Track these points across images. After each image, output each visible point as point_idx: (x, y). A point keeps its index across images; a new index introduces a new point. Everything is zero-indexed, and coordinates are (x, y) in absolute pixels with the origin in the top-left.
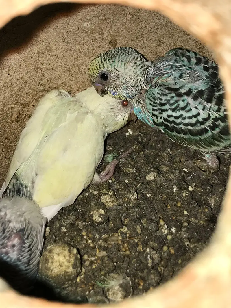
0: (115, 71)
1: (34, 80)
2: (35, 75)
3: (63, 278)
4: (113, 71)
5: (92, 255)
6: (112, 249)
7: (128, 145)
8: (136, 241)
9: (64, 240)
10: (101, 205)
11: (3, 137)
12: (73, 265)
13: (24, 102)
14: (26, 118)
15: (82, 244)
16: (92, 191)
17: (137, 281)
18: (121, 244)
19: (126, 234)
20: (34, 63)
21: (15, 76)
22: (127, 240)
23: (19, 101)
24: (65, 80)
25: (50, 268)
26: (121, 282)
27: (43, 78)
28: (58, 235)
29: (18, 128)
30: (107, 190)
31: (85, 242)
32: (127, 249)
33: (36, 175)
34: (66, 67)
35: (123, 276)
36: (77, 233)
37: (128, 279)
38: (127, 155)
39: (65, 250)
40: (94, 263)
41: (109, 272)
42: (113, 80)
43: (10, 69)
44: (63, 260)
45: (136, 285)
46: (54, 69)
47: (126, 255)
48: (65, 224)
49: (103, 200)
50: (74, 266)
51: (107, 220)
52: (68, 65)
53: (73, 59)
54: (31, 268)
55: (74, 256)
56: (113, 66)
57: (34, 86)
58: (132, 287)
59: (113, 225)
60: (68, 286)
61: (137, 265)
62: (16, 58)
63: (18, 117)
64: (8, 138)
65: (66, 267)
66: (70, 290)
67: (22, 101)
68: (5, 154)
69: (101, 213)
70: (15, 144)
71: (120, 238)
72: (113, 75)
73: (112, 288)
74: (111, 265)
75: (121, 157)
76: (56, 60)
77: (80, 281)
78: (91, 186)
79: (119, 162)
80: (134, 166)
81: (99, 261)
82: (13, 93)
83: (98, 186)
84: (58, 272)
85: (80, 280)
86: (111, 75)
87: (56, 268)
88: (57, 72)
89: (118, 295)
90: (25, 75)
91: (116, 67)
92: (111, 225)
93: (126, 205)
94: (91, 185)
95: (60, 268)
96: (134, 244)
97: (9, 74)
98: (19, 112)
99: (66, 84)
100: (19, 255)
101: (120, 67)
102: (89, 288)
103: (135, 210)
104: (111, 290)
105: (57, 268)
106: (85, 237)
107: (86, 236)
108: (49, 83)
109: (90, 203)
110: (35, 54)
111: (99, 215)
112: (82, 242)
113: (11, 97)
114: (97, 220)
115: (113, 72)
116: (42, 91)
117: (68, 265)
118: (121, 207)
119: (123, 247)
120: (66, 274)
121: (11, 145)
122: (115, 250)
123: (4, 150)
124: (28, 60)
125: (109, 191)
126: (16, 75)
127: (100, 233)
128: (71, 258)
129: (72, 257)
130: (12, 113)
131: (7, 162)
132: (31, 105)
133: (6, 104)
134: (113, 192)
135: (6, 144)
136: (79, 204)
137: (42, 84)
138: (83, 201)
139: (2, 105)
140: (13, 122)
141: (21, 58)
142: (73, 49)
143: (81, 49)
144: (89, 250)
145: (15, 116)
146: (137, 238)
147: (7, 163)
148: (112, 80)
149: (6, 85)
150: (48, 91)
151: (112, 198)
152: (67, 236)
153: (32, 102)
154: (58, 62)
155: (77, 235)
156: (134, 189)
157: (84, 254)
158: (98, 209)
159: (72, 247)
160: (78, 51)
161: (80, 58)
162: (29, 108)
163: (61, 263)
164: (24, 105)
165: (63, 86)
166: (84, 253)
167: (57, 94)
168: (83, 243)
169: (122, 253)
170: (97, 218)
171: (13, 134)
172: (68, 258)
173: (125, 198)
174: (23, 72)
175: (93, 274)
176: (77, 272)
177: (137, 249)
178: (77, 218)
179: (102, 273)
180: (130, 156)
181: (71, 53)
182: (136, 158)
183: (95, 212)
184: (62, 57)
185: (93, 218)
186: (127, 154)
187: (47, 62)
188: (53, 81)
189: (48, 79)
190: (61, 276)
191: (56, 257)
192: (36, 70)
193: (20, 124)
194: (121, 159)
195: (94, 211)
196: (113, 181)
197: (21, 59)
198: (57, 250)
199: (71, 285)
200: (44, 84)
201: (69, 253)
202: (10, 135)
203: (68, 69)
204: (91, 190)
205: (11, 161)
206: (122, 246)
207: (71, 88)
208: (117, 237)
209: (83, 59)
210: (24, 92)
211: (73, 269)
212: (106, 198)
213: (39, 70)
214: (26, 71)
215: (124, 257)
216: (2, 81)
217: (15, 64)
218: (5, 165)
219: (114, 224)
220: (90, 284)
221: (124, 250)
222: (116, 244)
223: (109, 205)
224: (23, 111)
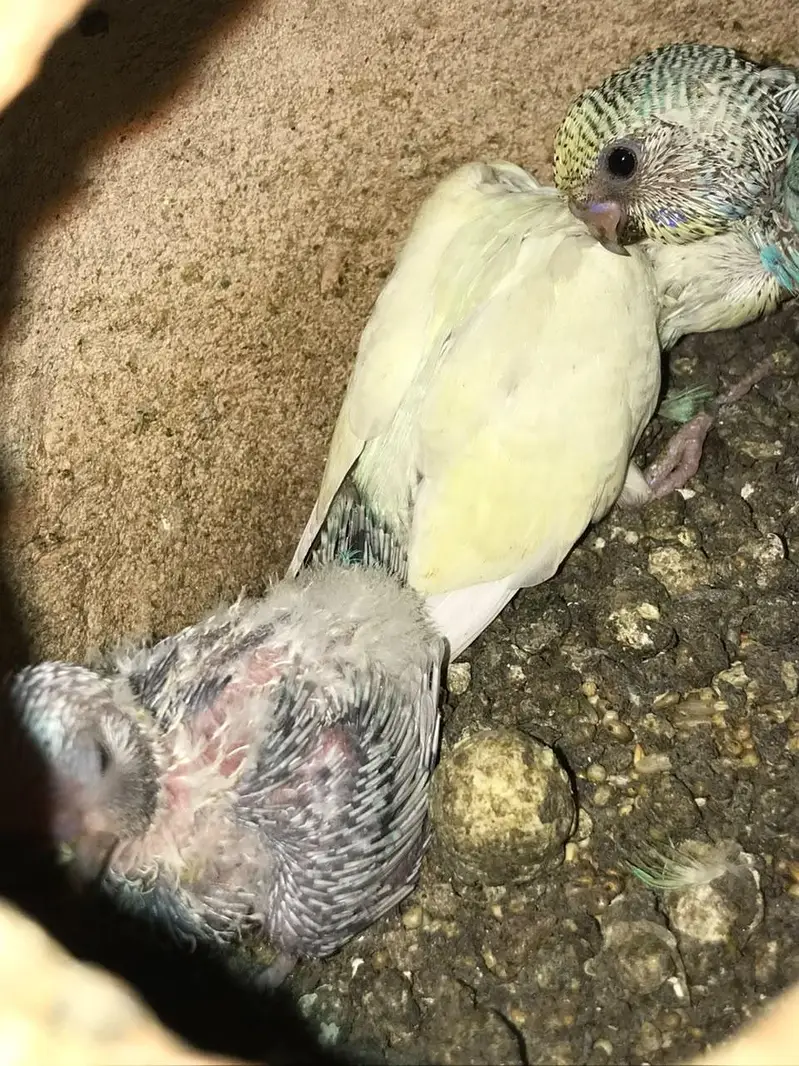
0: (656, 128)
1: (386, 139)
2: (387, 120)
3: (509, 853)
4: (648, 131)
5: (619, 766)
6: (690, 747)
7: (756, 352)
8: (781, 717)
9: (519, 709)
10: (646, 587)
11: (296, 355)
12: (542, 808)
13: (358, 223)
14: (371, 279)
15: (581, 725)
16: (621, 533)
17: (782, 865)
18: (723, 730)
19: (743, 693)
20: (379, 78)
21: (317, 132)
22: (746, 713)
23: (341, 222)
24: (497, 128)
25: (461, 818)
26: (720, 872)
27: (416, 129)
28: (499, 693)
29: (345, 316)
30: (670, 528)
31: (594, 720)
32: (750, 746)
33: (420, 477)
34: (496, 80)
35: (729, 849)
36: (562, 686)
37: (746, 861)
38: (747, 390)
39: (511, 756)
40: (629, 796)
41: (678, 835)
42: (658, 162)
43: (296, 108)
44: (504, 791)
45: (779, 881)
46: (455, 91)
47: (742, 768)
48: (522, 655)
49: (656, 565)
50: (547, 812)
51: (672, 641)
52: (506, 71)
53: (523, 45)
54: (395, 843)
55: (544, 778)
56: (647, 110)
57: (387, 162)
58: (761, 890)
59: (691, 659)
60: (533, 880)
61: (778, 811)
62: (313, 67)
63: (341, 280)
64: (314, 355)
65: (517, 815)
66: (539, 893)
67: (351, 221)
68: (308, 413)
69: (645, 616)
70: (342, 374)
71: (721, 706)
72: (650, 145)
73: (686, 890)
74: (684, 807)
75: (723, 398)
76: (458, 56)
77: (576, 861)
78: (614, 516)
79: (716, 421)
80: (774, 434)
81: (644, 789)
82: (314, 193)
83: (640, 515)
84: (487, 832)
85: (578, 855)
86: (645, 148)
87: (479, 818)
88: (466, 101)
89: (709, 920)
90: (353, 125)
91: (657, 113)
92: (684, 658)
93: (741, 585)
94: (616, 512)
95: (495, 819)
96: (772, 732)
97: (293, 129)
98: (342, 261)
99: (504, 139)
100: (348, 804)
101: (674, 106)
102: (608, 888)
103: (775, 602)
104: (682, 900)
105: (486, 820)
106: (594, 700)
107: (597, 697)
108: (441, 145)
109: (612, 575)
110: (380, 44)
111: (638, 624)
112: (581, 721)
113: (310, 209)
114: (631, 641)
115: (650, 134)
116: (418, 179)
117: (523, 810)
118: (719, 594)
119: (735, 741)
120: (517, 839)
121: (326, 378)
122: (702, 753)
123: (304, 397)
124: (357, 66)
125: (679, 532)
126: (318, 127)
127: (645, 688)
128: (533, 785)
129: (538, 780)
130: (318, 265)
131: (318, 439)
132: (385, 229)
133: (294, 236)
134: (693, 534)
135: (309, 378)
136: (572, 579)
137: (413, 153)
138: (587, 568)
139: (279, 241)
140: (325, 298)
141: (329, 63)
142: (518, 8)
143: (547, 4)
144: (610, 748)
145: (330, 276)
146: (783, 707)
147: (318, 443)
148: (654, 165)
149: (287, 167)
150: (439, 176)
151: (691, 557)
152: (530, 696)
153: (388, 219)
154: (465, 63)
155: (563, 693)
156: (773, 521)
157: (592, 763)
158: (635, 601)
159: (537, 746)
160: (537, 10)
161: (547, 36)
162: (377, 241)
163: (496, 802)
164: (360, 234)
165: (492, 149)
166: (589, 759)
167: (479, 179)
168: (585, 724)
169: (727, 762)
170: (634, 636)
171: (330, 341)
172: (521, 784)
173: (738, 559)
174: (341, 114)
175: (623, 836)
176: (559, 833)
177: (787, 747)
178: (566, 630)
179: (655, 833)
180: (760, 394)
181: (511, 24)
182: (786, 398)
183: (624, 611)
184: (480, 41)
185: (617, 633)
186: (745, 386)
187: (426, 69)
188: (454, 135)
189: (437, 131)
190: (502, 846)
191: (479, 781)
192: (390, 103)
193: (351, 303)
194: (722, 410)
195: (620, 608)
196: (697, 493)
197: (329, 68)
198: (483, 755)
199: (544, 877)
200: (423, 149)
201: (526, 767)
202: (320, 347)
203: (506, 84)
204: (616, 530)
205: (332, 434)
206: (727, 737)
207: (523, 155)
208: (709, 704)
209: (560, 39)
210: (354, 186)
211: (543, 821)
212: (666, 560)
213: (398, 99)
214: (355, 111)
215: (736, 779)
216: (272, 157)
217: (311, 89)
218: (311, 451)
219: (694, 658)
220: (612, 872)
221: (737, 751)
222: (706, 730)
223: (678, 583)
224: (357, 254)
